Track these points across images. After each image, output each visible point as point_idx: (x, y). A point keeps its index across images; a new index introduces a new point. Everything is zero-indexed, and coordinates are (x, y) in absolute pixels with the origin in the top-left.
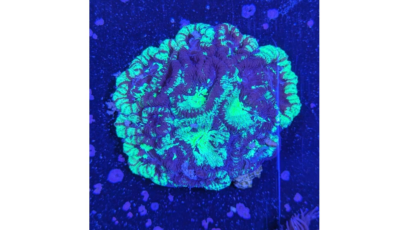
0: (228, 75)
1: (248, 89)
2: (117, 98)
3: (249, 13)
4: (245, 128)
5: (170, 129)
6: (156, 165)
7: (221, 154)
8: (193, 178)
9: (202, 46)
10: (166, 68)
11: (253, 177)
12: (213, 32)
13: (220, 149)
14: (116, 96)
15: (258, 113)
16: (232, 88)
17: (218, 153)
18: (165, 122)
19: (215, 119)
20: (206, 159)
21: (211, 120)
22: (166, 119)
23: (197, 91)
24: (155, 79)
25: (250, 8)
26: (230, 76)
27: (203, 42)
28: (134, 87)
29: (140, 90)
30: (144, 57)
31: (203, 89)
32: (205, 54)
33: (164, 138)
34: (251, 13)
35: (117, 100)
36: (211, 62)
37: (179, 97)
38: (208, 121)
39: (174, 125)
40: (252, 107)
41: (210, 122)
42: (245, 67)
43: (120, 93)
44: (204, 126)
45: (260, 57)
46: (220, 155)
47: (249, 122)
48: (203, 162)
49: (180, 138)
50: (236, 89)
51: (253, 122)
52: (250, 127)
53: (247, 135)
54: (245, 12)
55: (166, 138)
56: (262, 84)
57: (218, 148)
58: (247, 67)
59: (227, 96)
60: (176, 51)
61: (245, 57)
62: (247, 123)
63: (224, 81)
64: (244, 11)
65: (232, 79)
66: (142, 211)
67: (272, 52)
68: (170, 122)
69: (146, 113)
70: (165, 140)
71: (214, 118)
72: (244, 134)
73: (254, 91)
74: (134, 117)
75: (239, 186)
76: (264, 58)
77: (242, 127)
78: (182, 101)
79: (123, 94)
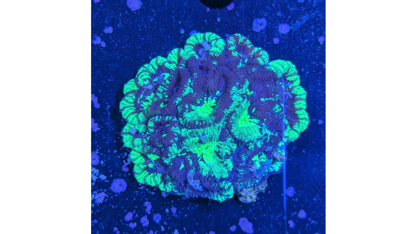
0: (237, 86)
1: (257, 101)
2: (124, 106)
3: (260, 26)
4: (253, 140)
5: (176, 139)
6: (162, 174)
7: (226, 165)
8: (198, 188)
9: (211, 55)
10: (174, 76)
11: (257, 191)
12: (224, 43)
13: (225, 160)
14: (123, 104)
15: (266, 126)
16: (241, 99)
17: (223, 164)
18: (172, 131)
19: (223, 130)
20: (211, 169)
21: (218, 131)
22: (173, 128)
23: (205, 101)
24: (161, 88)
25: (261, 22)
26: (240, 87)
27: (212, 52)
28: (142, 96)
29: (147, 99)
30: (152, 66)
31: (211, 100)
32: (215, 63)
33: (171, 147)
34: (262, 27)
35: (124, 108)
36: (220, 73)
37: (187, 106)
38: (215, 132)
39: (181, 135)
40: (260, 120)
41: (218, 133)
42: (255, 78)
43: (127, 101)
44: (212, 137)
45: (271, 70)
46: (225, 167)
47: (258, 134)
48: (209, 172)
49: (187, 149)
50: (246, 100)
51: (261, 135)
52: (258, 140)
53: (255, 148)
54: (256, 25)
55: (173, 148)
56: (272, 97)
57: (224, 159)
58: (257, 79)
59: (236, 107)
60: (184, 59)
61: (256, 69)
62: (255, 136)
63: (234, 92)
64: (254, 25)
65: (242, 90)
66: (144, 222)
67: (283, 67)
68: (176, 131)
69: (152, 122)
70: (172, 150)
71: (221, 130)
72: (251, 146)
73: (263, 104)
74: (140, 126)
75: (243, 200)
76: (276, 72)
77: (250, 139)
78: (189, 112)
79: (129, 103)
